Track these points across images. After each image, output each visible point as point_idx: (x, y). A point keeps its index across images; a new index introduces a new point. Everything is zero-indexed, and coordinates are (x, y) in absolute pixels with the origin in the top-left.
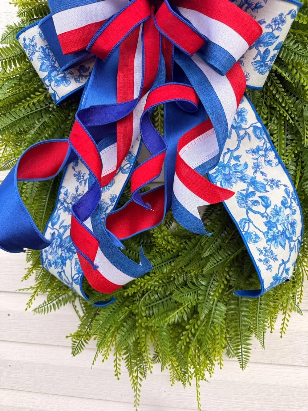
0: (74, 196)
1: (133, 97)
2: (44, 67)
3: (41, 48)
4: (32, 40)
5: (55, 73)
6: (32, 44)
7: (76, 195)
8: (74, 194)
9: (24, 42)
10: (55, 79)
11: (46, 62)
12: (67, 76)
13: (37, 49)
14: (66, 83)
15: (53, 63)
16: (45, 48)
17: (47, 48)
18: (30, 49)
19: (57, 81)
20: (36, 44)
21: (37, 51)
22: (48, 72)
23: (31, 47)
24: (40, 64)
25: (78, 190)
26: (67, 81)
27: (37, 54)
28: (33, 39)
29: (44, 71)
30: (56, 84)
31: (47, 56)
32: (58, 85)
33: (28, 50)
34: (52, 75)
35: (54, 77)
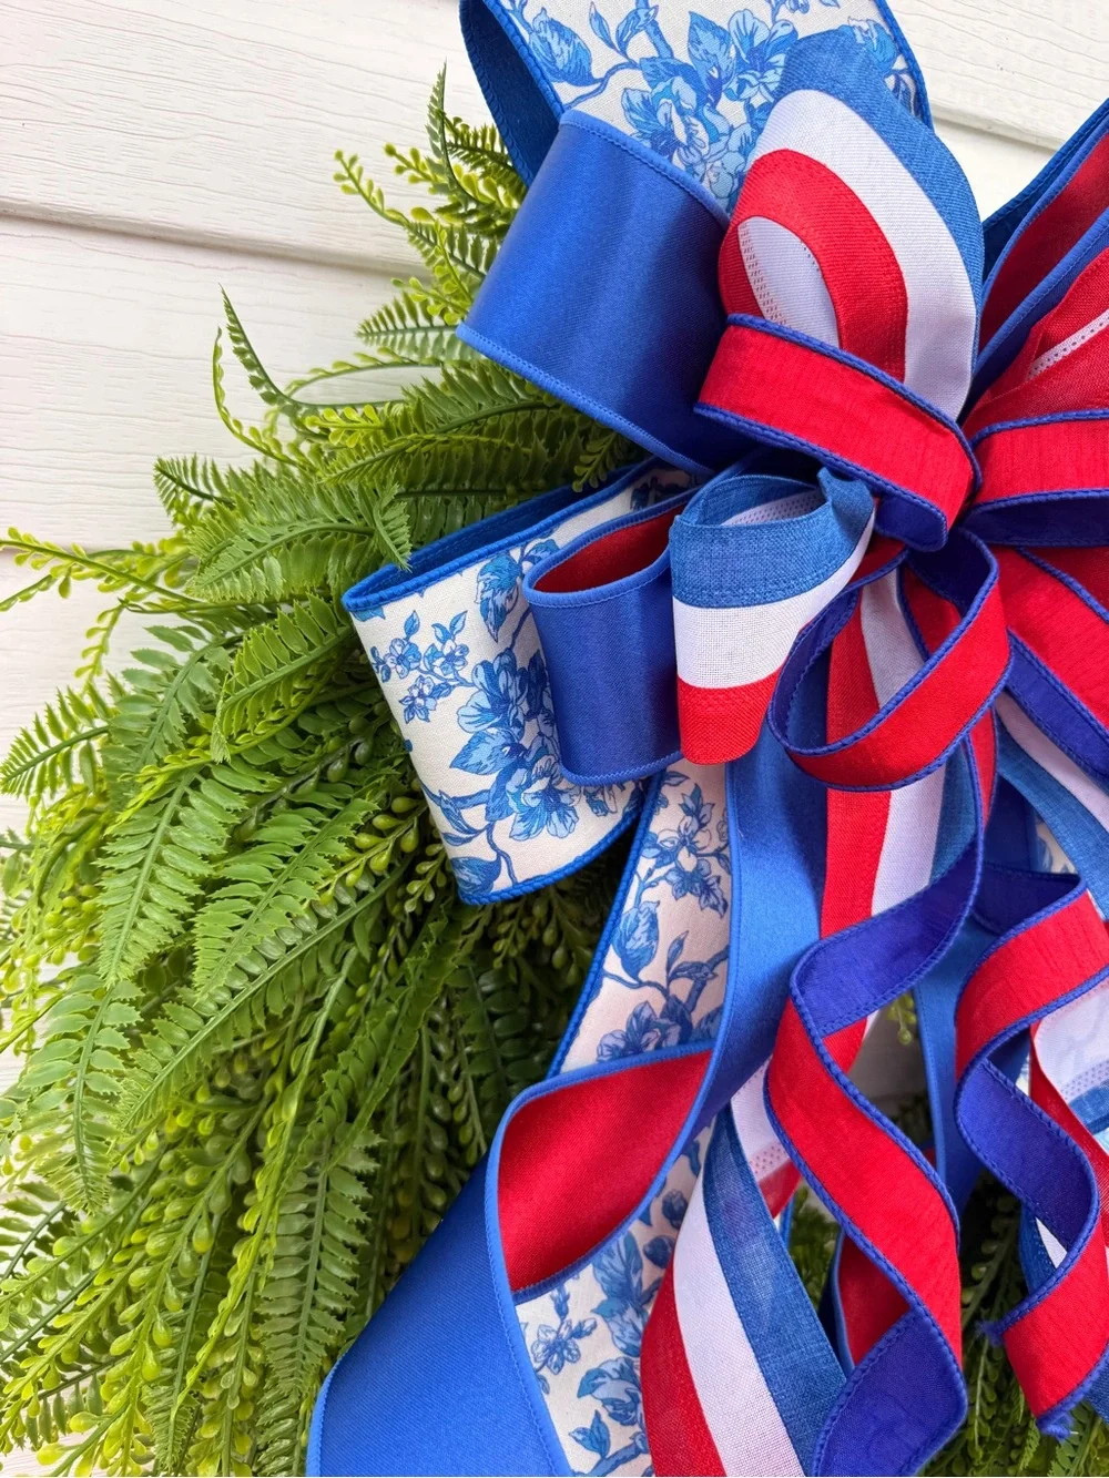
0: (552, 1336)
1: (869, 906)
2: (481, 754)
3: (481, 670)
4: (447, 634)
5: (520, 776)
6: (446, 651)
7: (565, 1333)
8: (548, 1330)
9: (403, 635)
10: (520, 806)
11: (493, 731)
12: (561, 787)
13: (466, 673)
14: (562, 819)
15: (516, 731)
16: (496, 667)
17: (502, 667)
18: (431, 671)
19: (528, 815)
20: (464, 649)
21: (463, 683)
22: (494, 776)
23: (438, 662)
24: (465, 738)
25: (570, 1304)
26: (564, 811)
27: (460, 696)
28: (453, 627)
29: (479, 769)
30: (521, 827)
31: (500, 703)
32: (528, 834)
33: (416, 674)
34: (511, 787)
35: (516, 796)
